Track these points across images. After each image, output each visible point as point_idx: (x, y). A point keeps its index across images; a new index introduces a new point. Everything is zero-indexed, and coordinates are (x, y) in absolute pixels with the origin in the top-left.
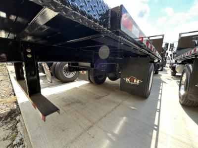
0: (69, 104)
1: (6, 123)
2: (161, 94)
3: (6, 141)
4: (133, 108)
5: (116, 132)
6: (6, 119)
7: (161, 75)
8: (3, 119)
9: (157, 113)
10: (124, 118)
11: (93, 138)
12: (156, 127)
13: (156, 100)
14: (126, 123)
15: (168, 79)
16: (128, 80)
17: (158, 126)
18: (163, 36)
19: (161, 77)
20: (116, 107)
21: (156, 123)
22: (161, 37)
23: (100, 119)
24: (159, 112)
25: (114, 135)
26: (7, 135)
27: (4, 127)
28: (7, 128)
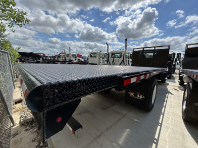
0: (80, 113)
1: (32, 127)
2: (165, 107)
3: (34, 143)
4: (136, 120)
5: (121, 142)
6: (32, 124)
7: (168, 84)
8: (30, 124)
9: (159, 127)
10: (128, 130)
11: (102, 146)
12: (155, 141)
13: (159, 113)
14: (129, 135)
15: (175, 89)
16: (132, 94)
17: (158, 140)
18: (169, 46)
19: (168, 87)
20: (120, 119)
21: (156, 137)
22: (167, 48)
23: (107, 130)
24: (161, 126)
25: (118, 145)
26: (34, 137)
27: (31, 130)
28: (33, 131)
